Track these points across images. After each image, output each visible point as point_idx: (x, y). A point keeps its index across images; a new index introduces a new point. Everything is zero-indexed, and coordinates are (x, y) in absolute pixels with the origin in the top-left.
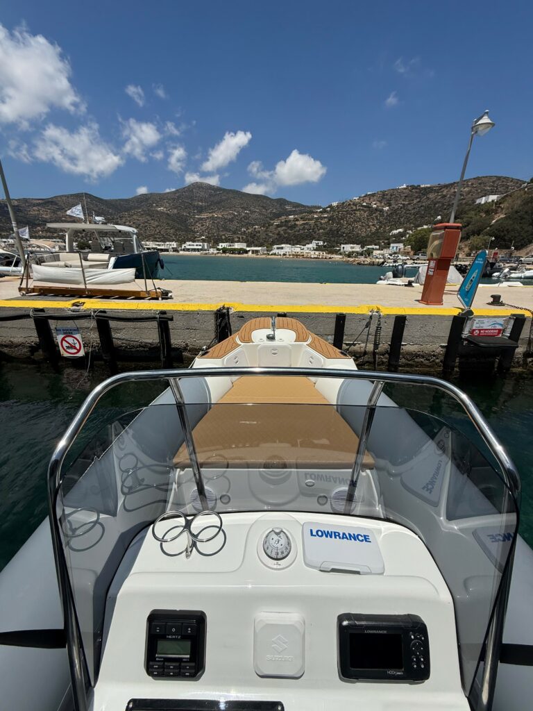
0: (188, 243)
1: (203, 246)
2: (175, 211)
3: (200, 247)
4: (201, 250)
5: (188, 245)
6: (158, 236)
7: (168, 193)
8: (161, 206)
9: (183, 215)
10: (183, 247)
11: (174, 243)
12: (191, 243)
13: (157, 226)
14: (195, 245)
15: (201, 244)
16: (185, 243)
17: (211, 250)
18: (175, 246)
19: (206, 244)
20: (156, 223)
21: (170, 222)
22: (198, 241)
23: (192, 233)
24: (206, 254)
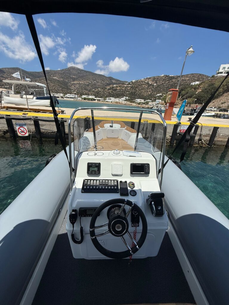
0: (68, 94)
1: (75, 96)
2: (62, 79)
3: (74, 97)
4: (74, 98)
5: (68, 95)
6: (53, 90)
7: (59, 70)
8: (55, 76)
9: (66, 81)
10: (66, 96)
11: (61, 94)
12: (69, 95)
13: (53, 86)
14: (71, 96)
15: (74, 95)
16: (67, 94)
17: (79, 98)
18: (62, 96)
19: (76, 95)
20: (53, 85)
21: (60, 84)
22: (73, 94)
23: (70, 90)
24: (76, 100)
